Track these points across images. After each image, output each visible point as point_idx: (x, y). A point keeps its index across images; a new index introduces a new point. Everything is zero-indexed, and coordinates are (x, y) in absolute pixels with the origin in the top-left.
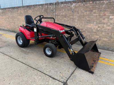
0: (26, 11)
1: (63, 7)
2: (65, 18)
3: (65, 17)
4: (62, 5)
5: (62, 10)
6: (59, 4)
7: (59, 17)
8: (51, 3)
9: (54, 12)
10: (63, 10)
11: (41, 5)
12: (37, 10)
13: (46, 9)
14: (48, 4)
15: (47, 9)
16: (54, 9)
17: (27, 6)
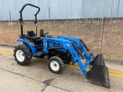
0: (55, 25)
1: (115, 23)
2: (117, 36)
3: (119, 35)
4: (115, 21)
5: (114, 27)
6: (110, 20)
7: (108, 34)
8: (97, 19)
9: (101, 29)
10: (116, 27)
11: (81, 19)
12: (74, 25)
13: (89, 25)
14: (92, 19)
15: (91, 25)
16: (102, 25)
17: (58, 20)
